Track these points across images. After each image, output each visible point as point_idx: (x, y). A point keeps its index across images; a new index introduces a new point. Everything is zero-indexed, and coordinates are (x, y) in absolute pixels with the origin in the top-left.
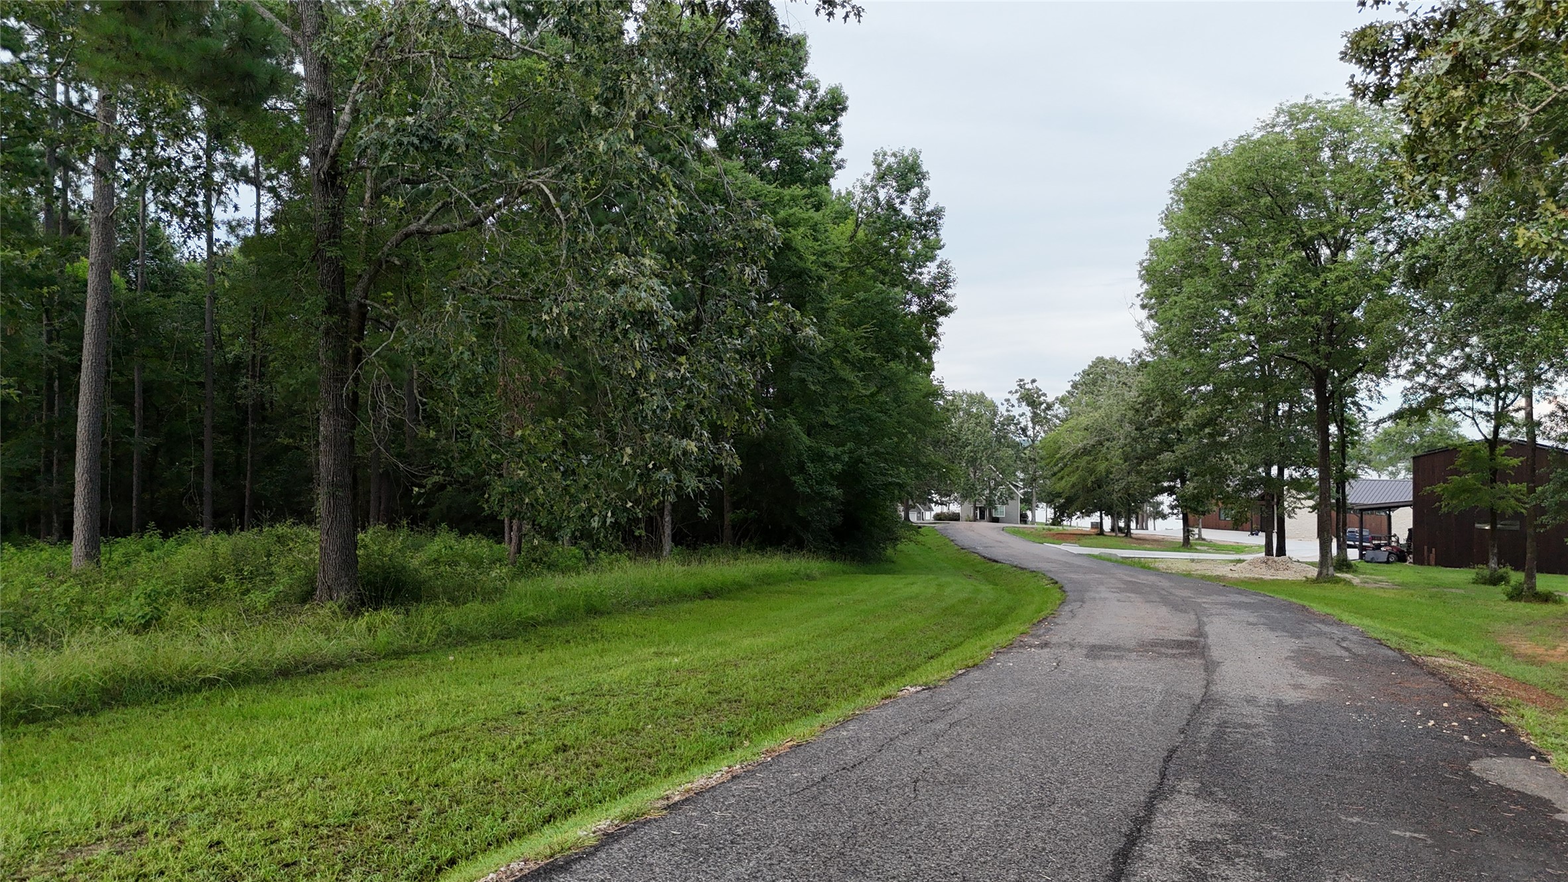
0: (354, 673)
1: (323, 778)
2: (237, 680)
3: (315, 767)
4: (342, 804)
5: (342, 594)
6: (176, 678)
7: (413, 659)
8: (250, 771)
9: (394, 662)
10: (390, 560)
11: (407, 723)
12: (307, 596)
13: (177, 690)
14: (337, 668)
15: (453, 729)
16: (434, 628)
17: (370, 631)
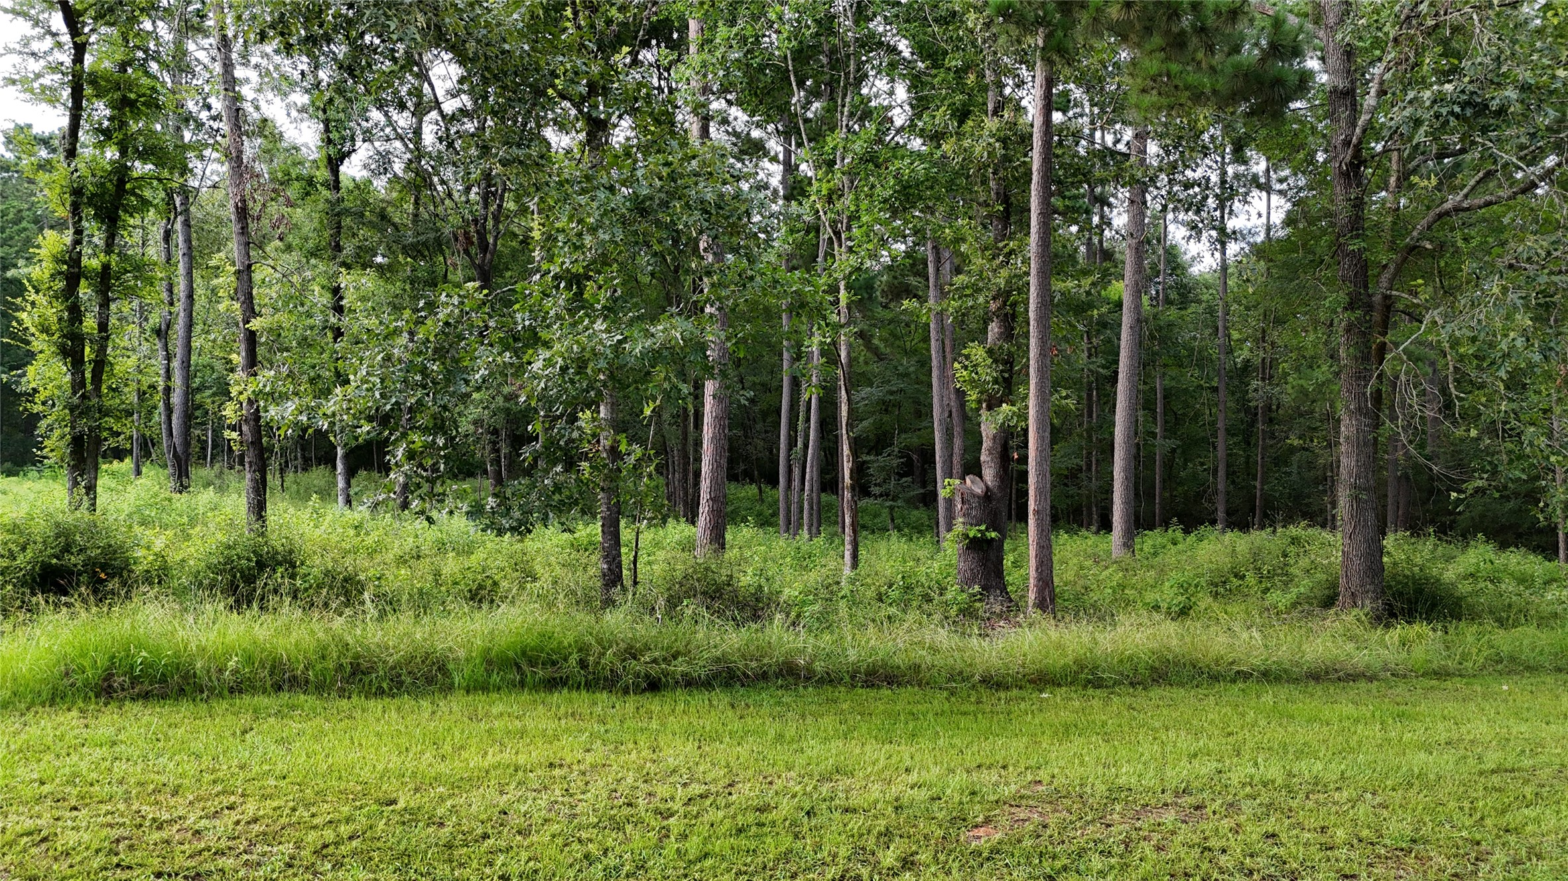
0: (1391, 688)
1: (1374, 794)
2: (1269, 676)
3: (1362, 780)
4: (1398, 827)
5: (1367, 602)
6: (1213, 665)
7: (1458, 682)
8: (1295, 771)
9: (1434, 683)
10: (1421, 570)
11: (1462, 752)
12: (1329, 602)
13: (1215, 678)
14: (1371, 679)
15: (1519, 770)
16: (1480, 651)
17: (1404, 645)
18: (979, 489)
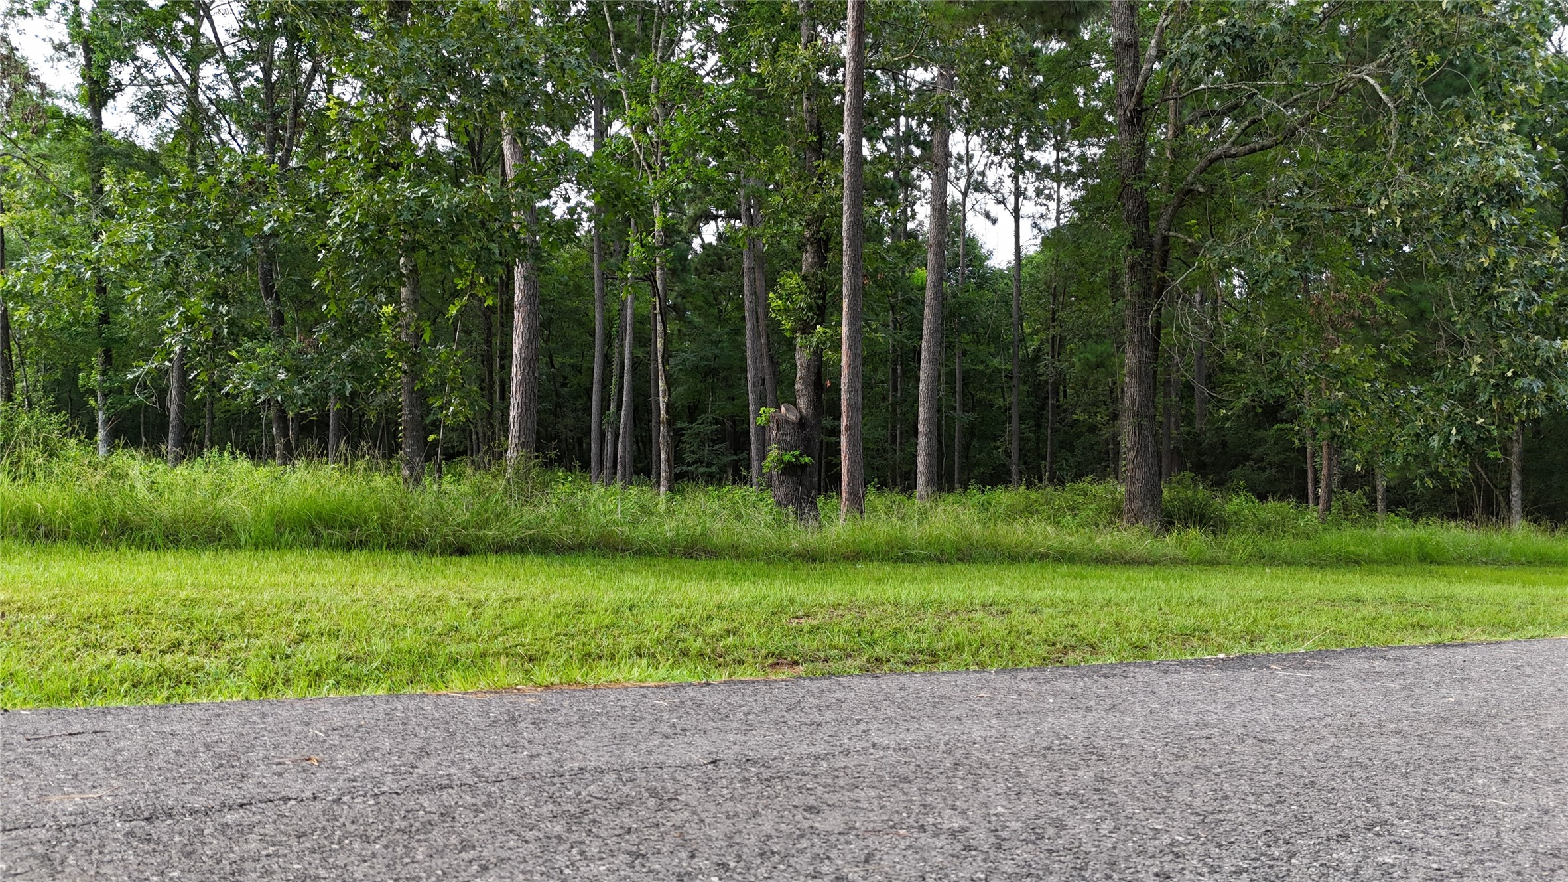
0: (1170, 569)
2: (1063, 557)
3: (1149, 602)
5: (1148, 519)
6: (1013, 550)
7: (1228, 568)
8: (1091, 597)
11: (1234, 592)
13: (1015, 557)
14: (1153, 564)
15: (1285, 600)
16: (1245, 549)
17: (1181, 543)
18: (793, 417)
